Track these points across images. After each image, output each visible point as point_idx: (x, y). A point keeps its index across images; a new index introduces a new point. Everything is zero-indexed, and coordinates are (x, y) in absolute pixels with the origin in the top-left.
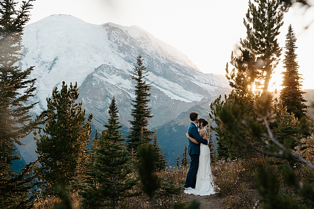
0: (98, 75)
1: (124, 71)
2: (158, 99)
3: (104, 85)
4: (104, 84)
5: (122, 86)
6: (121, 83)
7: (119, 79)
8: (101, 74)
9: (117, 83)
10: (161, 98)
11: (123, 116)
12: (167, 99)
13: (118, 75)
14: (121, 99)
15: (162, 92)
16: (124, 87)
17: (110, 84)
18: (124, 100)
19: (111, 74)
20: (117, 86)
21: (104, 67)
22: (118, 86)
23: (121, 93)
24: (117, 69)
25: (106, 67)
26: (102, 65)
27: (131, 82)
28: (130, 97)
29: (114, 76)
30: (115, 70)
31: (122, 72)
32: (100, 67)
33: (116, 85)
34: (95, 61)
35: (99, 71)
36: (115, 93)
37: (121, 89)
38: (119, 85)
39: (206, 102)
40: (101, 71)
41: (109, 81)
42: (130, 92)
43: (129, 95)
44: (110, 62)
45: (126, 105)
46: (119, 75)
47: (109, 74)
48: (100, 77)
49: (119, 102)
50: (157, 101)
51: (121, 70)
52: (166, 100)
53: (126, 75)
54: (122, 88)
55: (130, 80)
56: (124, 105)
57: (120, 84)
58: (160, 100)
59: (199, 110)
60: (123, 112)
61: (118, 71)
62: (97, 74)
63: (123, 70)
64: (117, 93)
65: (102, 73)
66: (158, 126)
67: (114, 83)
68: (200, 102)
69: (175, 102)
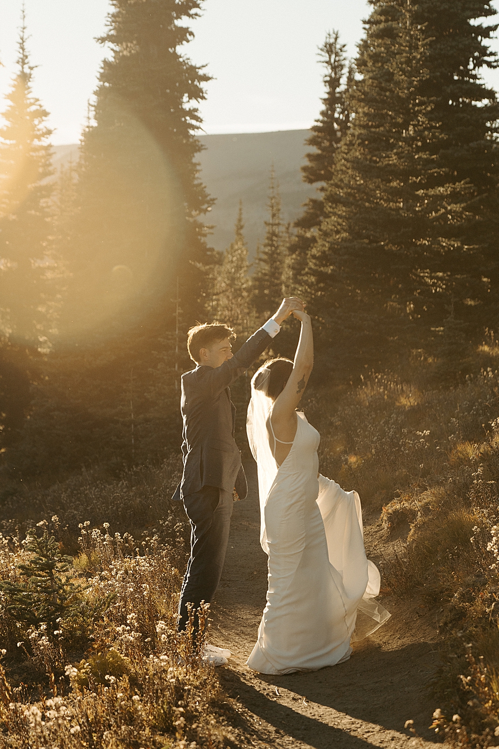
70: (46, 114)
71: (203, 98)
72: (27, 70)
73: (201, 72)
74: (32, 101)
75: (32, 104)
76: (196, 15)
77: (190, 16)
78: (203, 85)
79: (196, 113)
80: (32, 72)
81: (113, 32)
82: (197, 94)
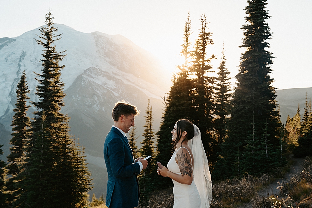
0: (87, 76)
1: (109, 73)
2: (138, 97)
4: (92, 84)
7: (104, 79)
8: (89, 76)
9: (103, 83)
11: (107, 112)
13: (103, 77)
14: (106, 96)
15: (141, 92)
16: (109, 86)
17: (97, 84)
18: (109, 97)
20: (103, 86)
22: (104, 85)
23: (106, 92)
24: (103, 71)
25: (93, 69)
26: (90, 68)
27: (114, 83)
28: (114, 95)
30: (101, 72)
31: (107, 74)
32: (88, 69)
34: (85, 64)
35: (88, 73)
36: (101, 91)
37: (106, 89)
38: (105, 85)
40: (89, 73)
41: (96, 81)
44: (97, 65)
47: (96, 75)
48: (89, 78)
49: (105, 99)
51: (106, 72)
53: (110, 76)
54: (107, 87)
55: (114, 80)
57: (106, 84)
60: (108, 108)
61: (104, 73)
64: (103, 92)
65: (90, 74)
67: (100, 83)
70: (229, 73)
71: (272, 64)
72: (224, 61)
73: (271, 55)
74: (226, 69)
75: (225, 70)
76: (271, 38)
77: (268, 38)
78: (272, 60)
79: (270, 68)
80: (226, 61)
81: (244, 44)
82: (271, 62)
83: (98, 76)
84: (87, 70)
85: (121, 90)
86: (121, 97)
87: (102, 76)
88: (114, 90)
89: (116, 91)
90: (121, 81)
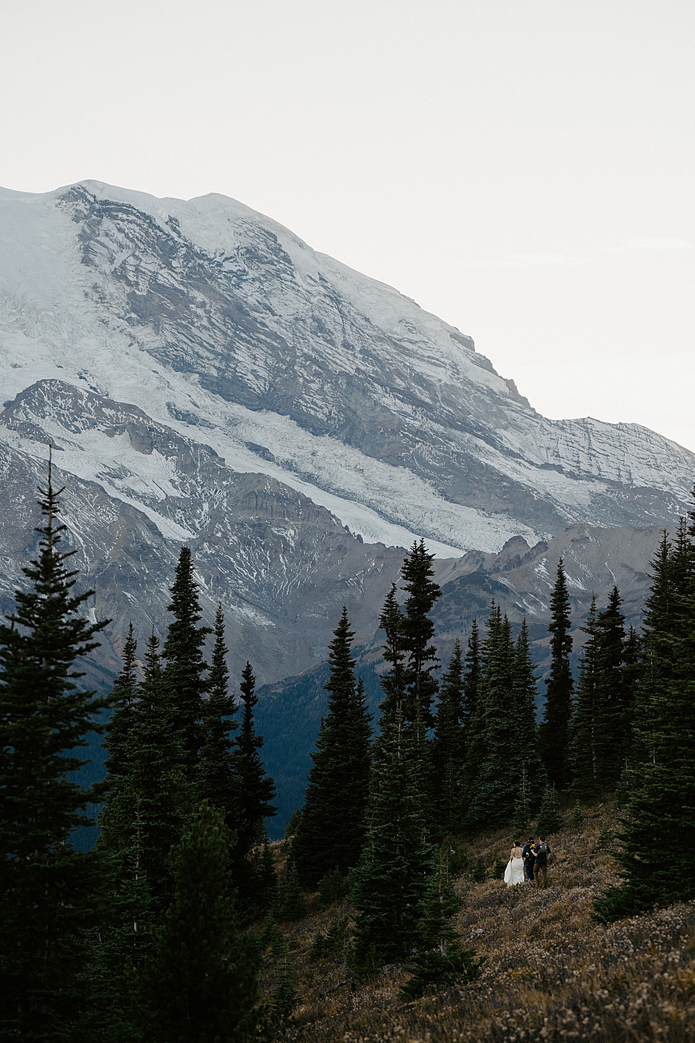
0: (16, 434)
1: (142, 414)
2: (301, 544)
3: (30, 481)
4: (31, 474)
5: (128, 482)
6: (123, 469)
7: (117, 450)
8: (31, 431)
9: (106, 470)
10: (314, 542)
11: (115, 631)
12: (346, 542)
13: (110, 433)
14: (109, 545)
15: (323, 513)
16: (139, 488)
17: (65, 473)
18: (127, 550)
19: (80, 425)
20: (105, 484)
21: (47, 392)
22: (111, 483)
23: (110, 517)
24: (110, 404)
25: (55, 394)
26: (38, 385)
27: (173, 466)
28: (160, 535)
29: (95, 438)
30: (98, 410)
31: (134, 418)
32: (26, 395)
33: (98, 481)
34: (15, 366)
35: (21, 416)
36: (85, 515)
37: (114, 500)
38: (117, 481)
39: (528, 555)
40: (31, 415)
41: (62, 461)
42: (165, 514)
43: (153, 528)
44: (86, 372)
45: (134, 578)
46: (115, 429)
47: (67, 426)
48: (24, 442)
49: (102, 561)
50: (297, 552)
51: (129, 408)
52: (339, 548)
53: (152, 429)
54: (130, 493)
55: (168, 453)
56: (122, 578)
57: (121, 473)
58: (310, 548)
59: (483, 594)
60: (119, 608)
61: (112, 412)
62: (9, 428)
63: (135, 407)
64: (96, 517)
65: (35, 420)
66: (290, 675)
67: (86, 471)
68: (496, 558)
69: (379, 558)
83: (78, 431)
84: (20, 397)
85: (206, 506)
86: (205, 545)
87: (103, 428)
88: (167, 507)
89: (179, 514)
90: (213, 453)
